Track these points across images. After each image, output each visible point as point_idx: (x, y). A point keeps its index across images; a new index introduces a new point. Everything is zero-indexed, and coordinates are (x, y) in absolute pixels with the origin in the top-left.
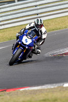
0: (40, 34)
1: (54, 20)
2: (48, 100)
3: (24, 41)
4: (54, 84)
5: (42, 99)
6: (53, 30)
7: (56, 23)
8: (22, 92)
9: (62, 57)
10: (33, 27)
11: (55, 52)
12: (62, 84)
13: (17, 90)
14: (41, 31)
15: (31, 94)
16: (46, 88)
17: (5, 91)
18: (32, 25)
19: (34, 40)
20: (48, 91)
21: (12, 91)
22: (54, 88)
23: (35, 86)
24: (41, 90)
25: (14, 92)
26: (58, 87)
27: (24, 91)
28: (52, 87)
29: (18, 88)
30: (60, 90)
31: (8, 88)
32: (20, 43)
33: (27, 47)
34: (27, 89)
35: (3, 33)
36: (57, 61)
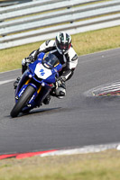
0: (65, 60)
1: (101, 32)
2: (90, 173)
3: (37, 72)
4: (101, 146)
5: (79, 171)
6: (99, 49)
7: (104, 37)
8: (44, 160)
9: (115, 97)
10: (54, 48)
11: (102, 89)
12: (114, 146)
13: (36, 156)
14: (67, 55)
15: (59, 162)
16: (86, 152)
17: (15, 157)
18: (52, 44)
19: (56, 71)
20: (90, 157)
21: (26, 158)
22: (101, 153)
23: (67, 149)
24: (79, 155)
25: (30, 159)
26: (108, 150)
27: (47, 157)
28: (98, 150)
29: (36, 153)
30: (111, 157)
31: (20, 153)
32: (30, 76)
33: (43, 84)
34: (53, 153)
35: (11, 55)
36: (107, 104)
